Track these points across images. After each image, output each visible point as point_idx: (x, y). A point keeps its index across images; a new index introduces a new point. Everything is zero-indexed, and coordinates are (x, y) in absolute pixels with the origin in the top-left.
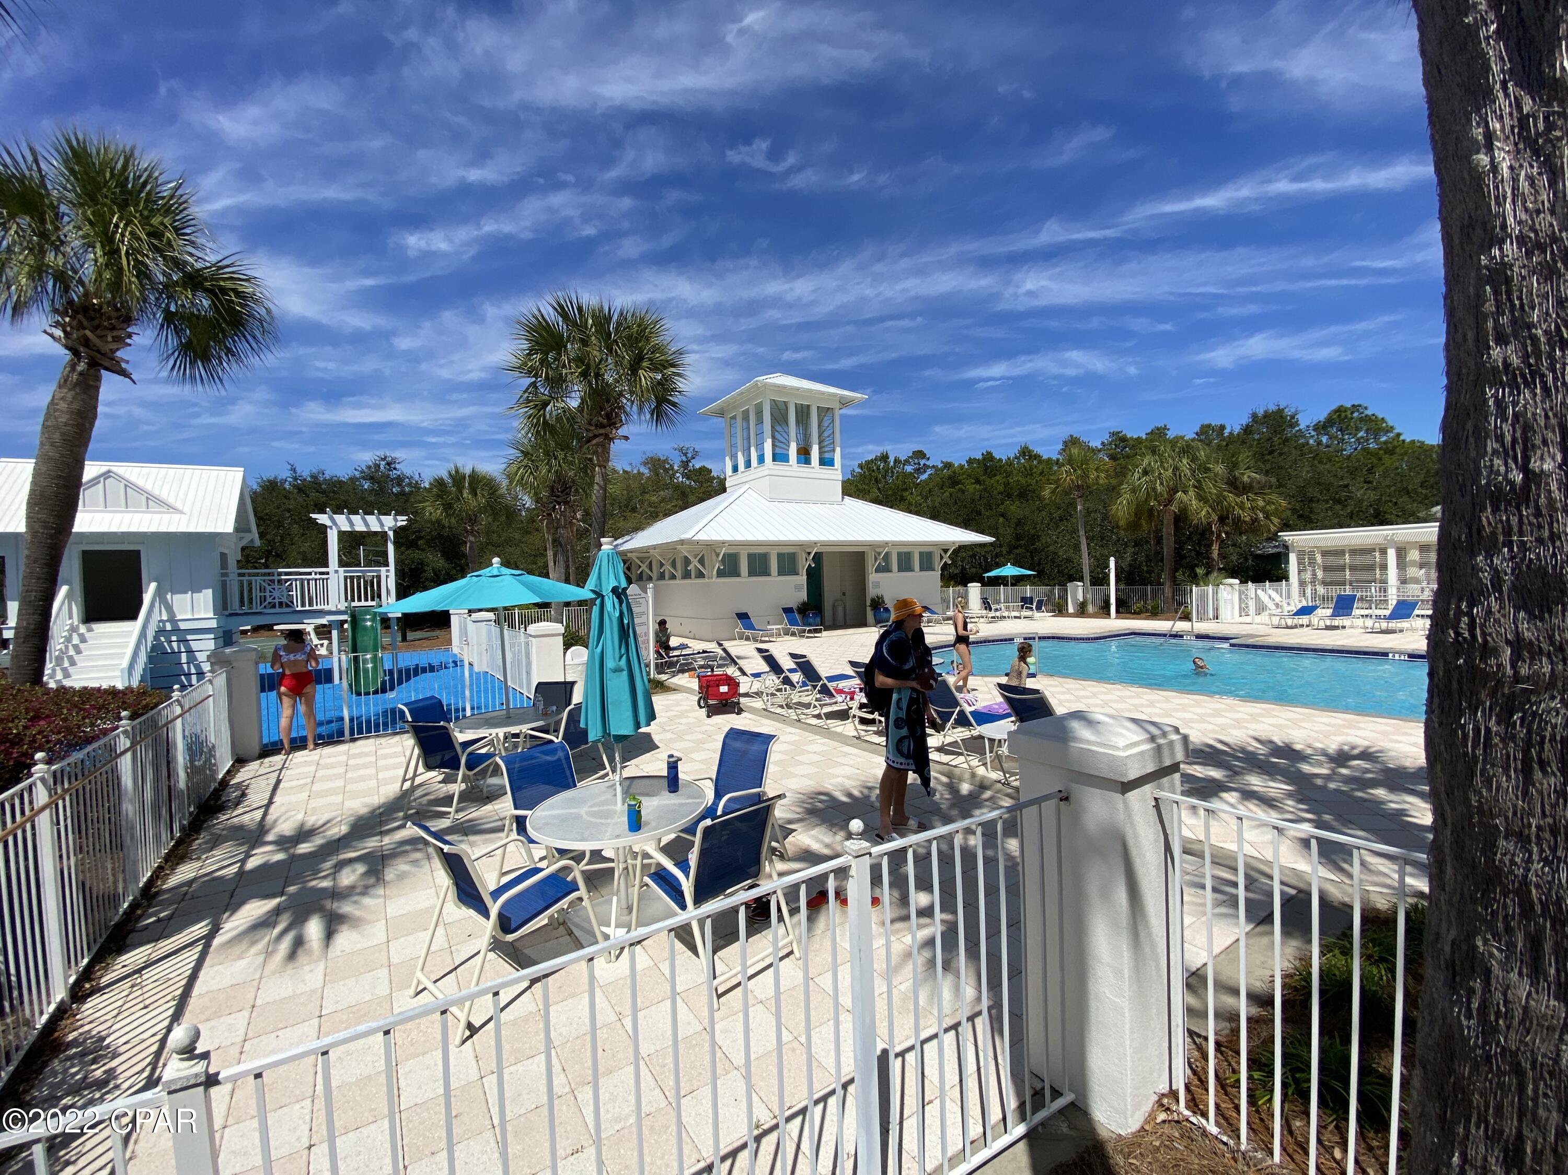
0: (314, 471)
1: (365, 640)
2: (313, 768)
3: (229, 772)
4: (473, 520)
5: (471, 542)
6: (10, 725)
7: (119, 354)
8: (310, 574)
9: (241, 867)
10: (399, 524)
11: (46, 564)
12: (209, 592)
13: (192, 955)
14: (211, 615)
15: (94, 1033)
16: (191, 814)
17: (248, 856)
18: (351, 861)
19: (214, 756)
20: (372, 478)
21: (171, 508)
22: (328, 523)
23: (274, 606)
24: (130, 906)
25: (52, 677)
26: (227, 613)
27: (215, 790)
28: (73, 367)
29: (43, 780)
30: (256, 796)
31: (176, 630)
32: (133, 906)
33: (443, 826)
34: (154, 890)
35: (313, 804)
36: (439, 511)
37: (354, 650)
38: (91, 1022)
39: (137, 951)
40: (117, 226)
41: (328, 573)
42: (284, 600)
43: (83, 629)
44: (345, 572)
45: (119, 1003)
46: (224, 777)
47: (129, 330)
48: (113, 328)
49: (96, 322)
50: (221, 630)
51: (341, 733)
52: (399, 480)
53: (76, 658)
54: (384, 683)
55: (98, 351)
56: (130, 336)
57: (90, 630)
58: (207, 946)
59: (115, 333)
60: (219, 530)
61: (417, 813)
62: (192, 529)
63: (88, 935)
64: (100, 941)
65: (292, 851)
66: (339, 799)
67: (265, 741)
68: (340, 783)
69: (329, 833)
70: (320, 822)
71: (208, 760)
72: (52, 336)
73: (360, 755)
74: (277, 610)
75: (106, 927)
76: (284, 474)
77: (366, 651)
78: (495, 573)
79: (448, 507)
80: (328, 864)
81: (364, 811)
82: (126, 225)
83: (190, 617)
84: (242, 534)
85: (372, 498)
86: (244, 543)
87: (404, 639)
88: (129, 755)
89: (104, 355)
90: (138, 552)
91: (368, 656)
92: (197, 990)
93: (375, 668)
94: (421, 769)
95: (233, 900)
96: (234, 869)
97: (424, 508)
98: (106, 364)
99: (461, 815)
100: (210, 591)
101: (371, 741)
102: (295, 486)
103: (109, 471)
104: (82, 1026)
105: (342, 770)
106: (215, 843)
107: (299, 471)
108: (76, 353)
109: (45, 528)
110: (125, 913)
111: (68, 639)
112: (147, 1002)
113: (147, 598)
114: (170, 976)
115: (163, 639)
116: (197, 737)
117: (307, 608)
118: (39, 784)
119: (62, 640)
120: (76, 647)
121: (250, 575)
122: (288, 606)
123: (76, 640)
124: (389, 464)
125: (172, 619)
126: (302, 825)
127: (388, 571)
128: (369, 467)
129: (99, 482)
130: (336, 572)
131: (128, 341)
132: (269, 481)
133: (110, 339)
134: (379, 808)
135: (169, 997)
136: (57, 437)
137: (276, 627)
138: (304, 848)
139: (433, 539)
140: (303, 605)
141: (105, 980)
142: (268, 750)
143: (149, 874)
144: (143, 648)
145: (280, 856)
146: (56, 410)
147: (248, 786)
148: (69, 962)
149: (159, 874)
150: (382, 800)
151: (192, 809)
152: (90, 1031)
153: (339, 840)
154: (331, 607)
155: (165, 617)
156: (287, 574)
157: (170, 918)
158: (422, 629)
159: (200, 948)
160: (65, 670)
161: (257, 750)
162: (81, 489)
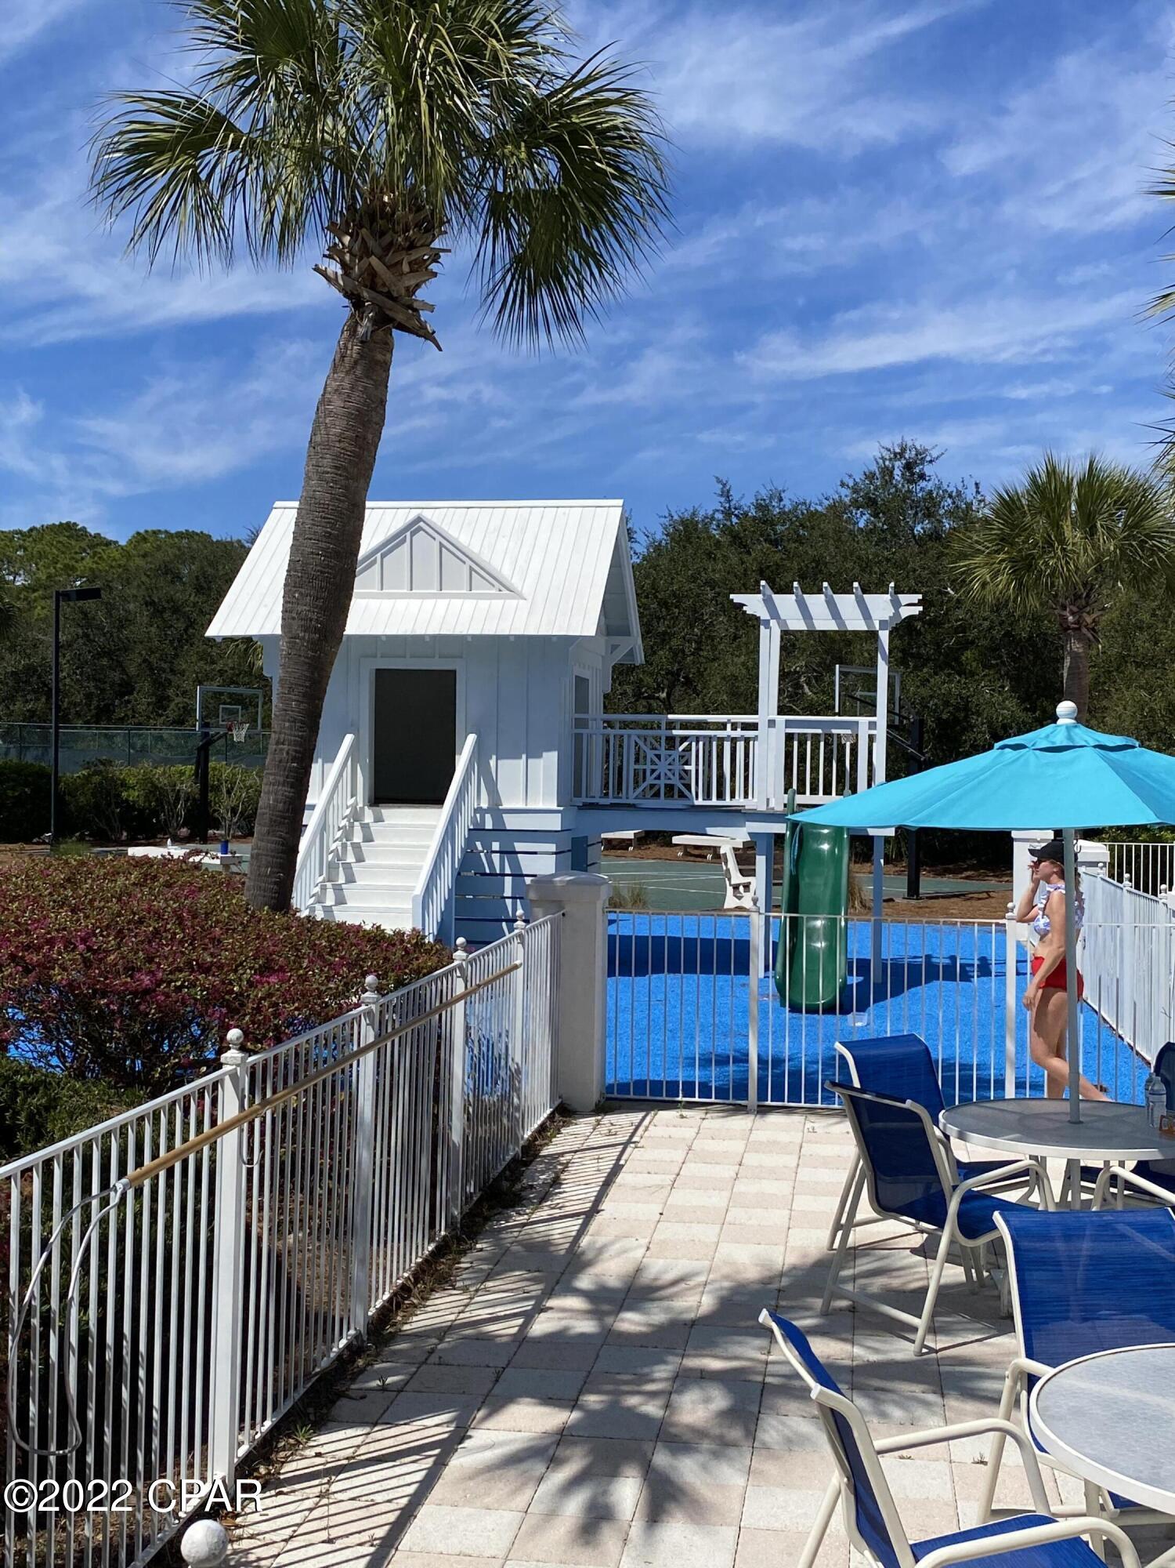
0: (764, 493)
1: (817, 886)
2: (679, 1156)
3: (542, 1128)
4: (1082, 596)
5: (1075, 657)
6: (232, 976)
7: (421, 294)
8: (723, 726)
9: (523, 1327)
10: (905, 612)
11: (305, 695)
12: (551, 758)
13: (414, 1471)
14: (554, 806)
15: (252, 1557)
16: (468, 1197)
17: (540, 1309)
18: (704, 1377)
19: (518, 1090)
20: (870, 503)
21: (505, 588)
22: (763, 614)
23: (657, 795)
24: (348, 1347)
25: (305, 899)
26: (579, 801)
27: (514, 1159)
28: (352, 329)
29: (234, 1077)
30: (575, 1193)
31: (500, 830)
32: (354, 1350)
33: (899, 1356)
34: (390, 1329)
35: (666, 1231)
36: (1002, 579)
37: (793, 905)
38: (252, 1537)
39: (341, 1434)
40: (414, 47)
41: (754, 727)
42: (675, 781)
43: (369, 816)
44: (788, 724)
45: (297, 1519)
46: (534, 1138)
47: (436, 244)
48: (412, 246)
49: (387, 239)
50: (568, 836)
51: (741, 1090)
52: (929, 506)
53: (356, 868)
54: (846, 989)
55: (389, 295)
56: (435, 258)
57: (379, 819)
58: (441, 1463)
59: (415, 255)
60: (575, 631)
61: (852, 1309)
62: (531, 631)
63: (276, 1380)
64: (295, 1396)
65: (609, 1320)
66: (709, 1233)
67: (610, 1080)
68: (718, 1200)
69: (679, 1304)
70: (669, 1277)
71: (506, 1098)
72: (324, 274)
73: (771, 1146)
74: (662, 802)
75: (308, 1376)
76: (709, 505)
77: (815, 911)
78: (1060, 740)
79: (1023, 566)
80: (662, 1371)
81: (752, 1273)
82: (428, 42)
83: (521, 806)
84: (616, 640)
85: (870, 551)
86: (618, 657)
87: (913, 891)
88: (370, 1058)
89: (394, 299)
90: (454, 672)
91: (819, 923)
92: (408, 1540)
93: (831, 950)
94: (865, 1209)
95: (497, 1390)
96: (510, 1328)
97: (969, 571)
98: (400, 317)
99: (941, 1342)
100: (555, 754)
101: (796, 1119)
102: (727, 530)
103: (419, 519)
104: (240, 1538)
105: (729, 1171)
106: (498, 1266)
107: (735, 496)
108: (357, 303)
109: (306, 630)
110: (340, 1356)
111: (348, 833)
112: (334, 1533)
113: (462, 762)
114: (378, 1498)
115: (478, 844)
116: (491, 1046)
117: (714, 801)
118: (228, 1081)
119: (339, 834)
120: (357, 847)
121: (625, 725)
122: (682, 795)
123: (358, 837)
124: (909, 466)
125: (496, 810)
126: (638, 1271)
127: (873, 725)
128: (871, 476)
129: (404, 541)
130: (772, 723)
131: (434, 267)
132: (683, 522)
133: (406, 268)
134: (782, 1275)
135: (365, 1537)
136: (327, 462)
137: (676, 840)
138: (631, 1322)
139: (994, 649)
140: (708, 796)
141: (289, 1469)
142: (613, 1101)
143: (387, 1296)
144: (448, 860)
145: (586, 1326)
146: (329, 413)
147: (566, 1165)
148: (242, 1419)
149: (403, 1299)
150: (792, 1259)
151: (471, 1189)
152: (247, 1551)
153: (693, 1323)
154: (755, 803)
155: (484, 805)
156: (685, 725)
157: (400, 1389)
158: (955, 872)
159: (429, 1462)
160: (338, 889)
161: (594, 1096)
162: (379, 555)
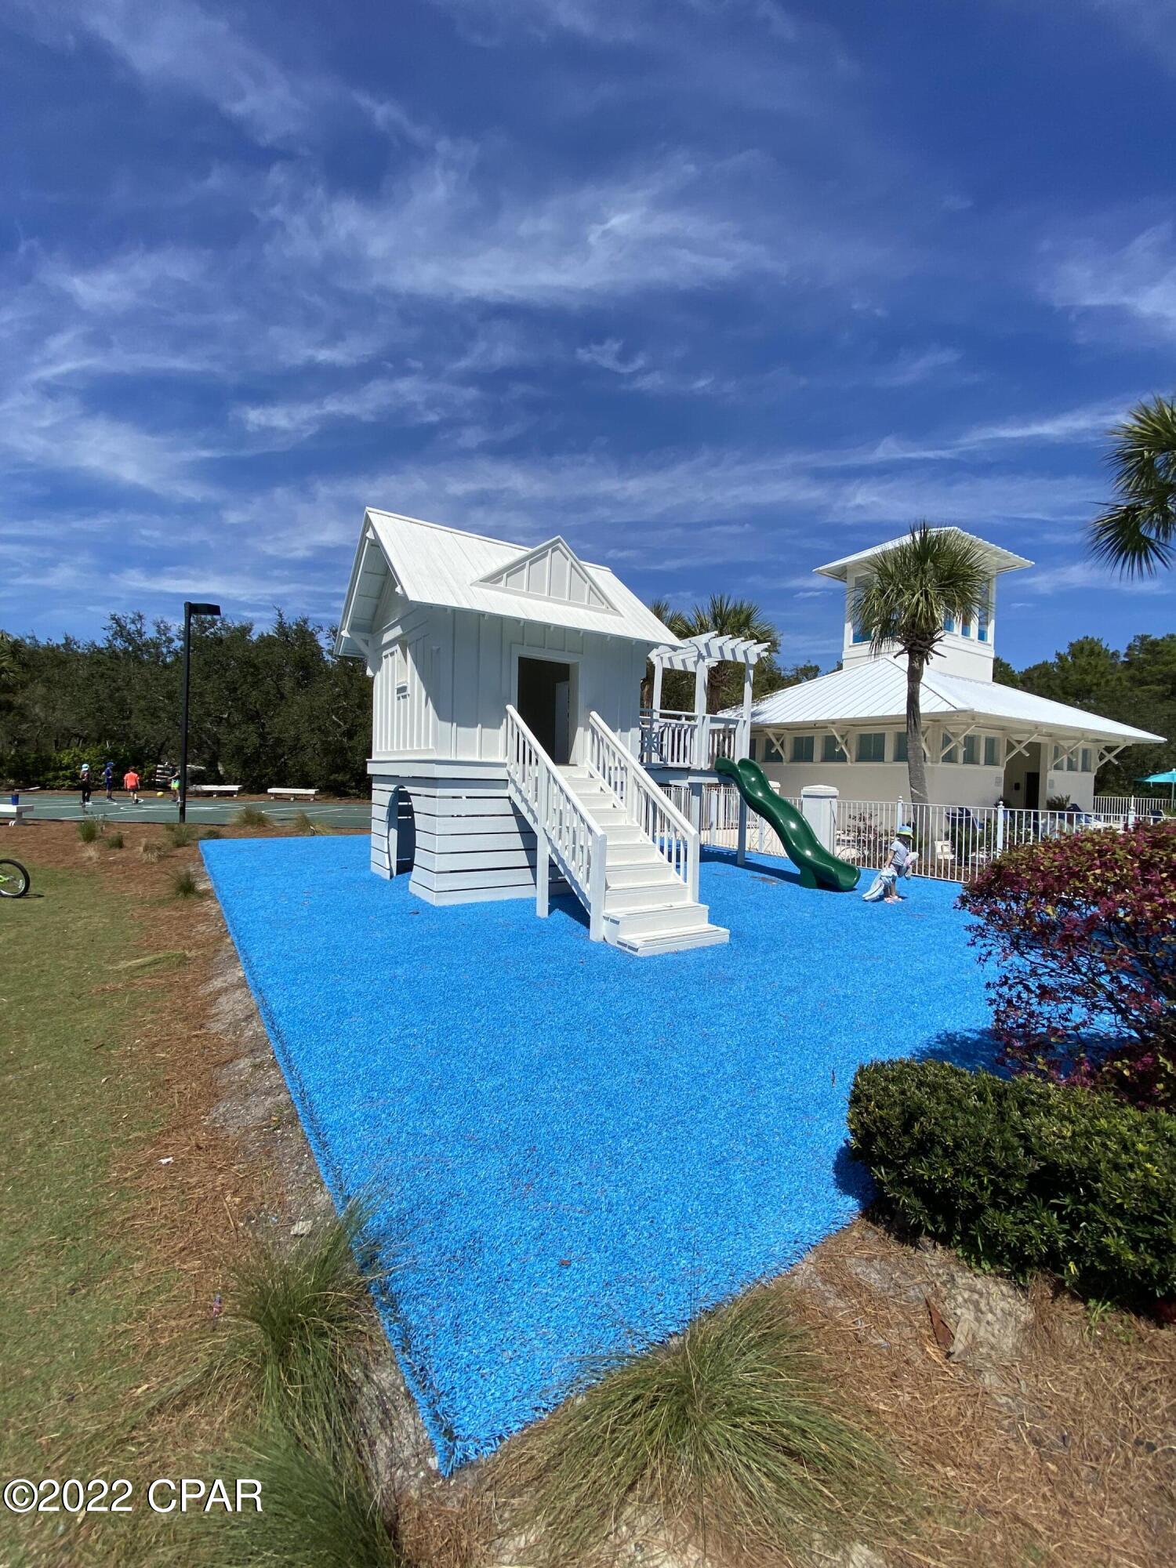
8: (680, 718)
21: (610, 607)
41: (695, 720)
100: (638, 730)
129: (546, 555)
140: (673, 761)
154: (696, 765)
162: (528, 562)
